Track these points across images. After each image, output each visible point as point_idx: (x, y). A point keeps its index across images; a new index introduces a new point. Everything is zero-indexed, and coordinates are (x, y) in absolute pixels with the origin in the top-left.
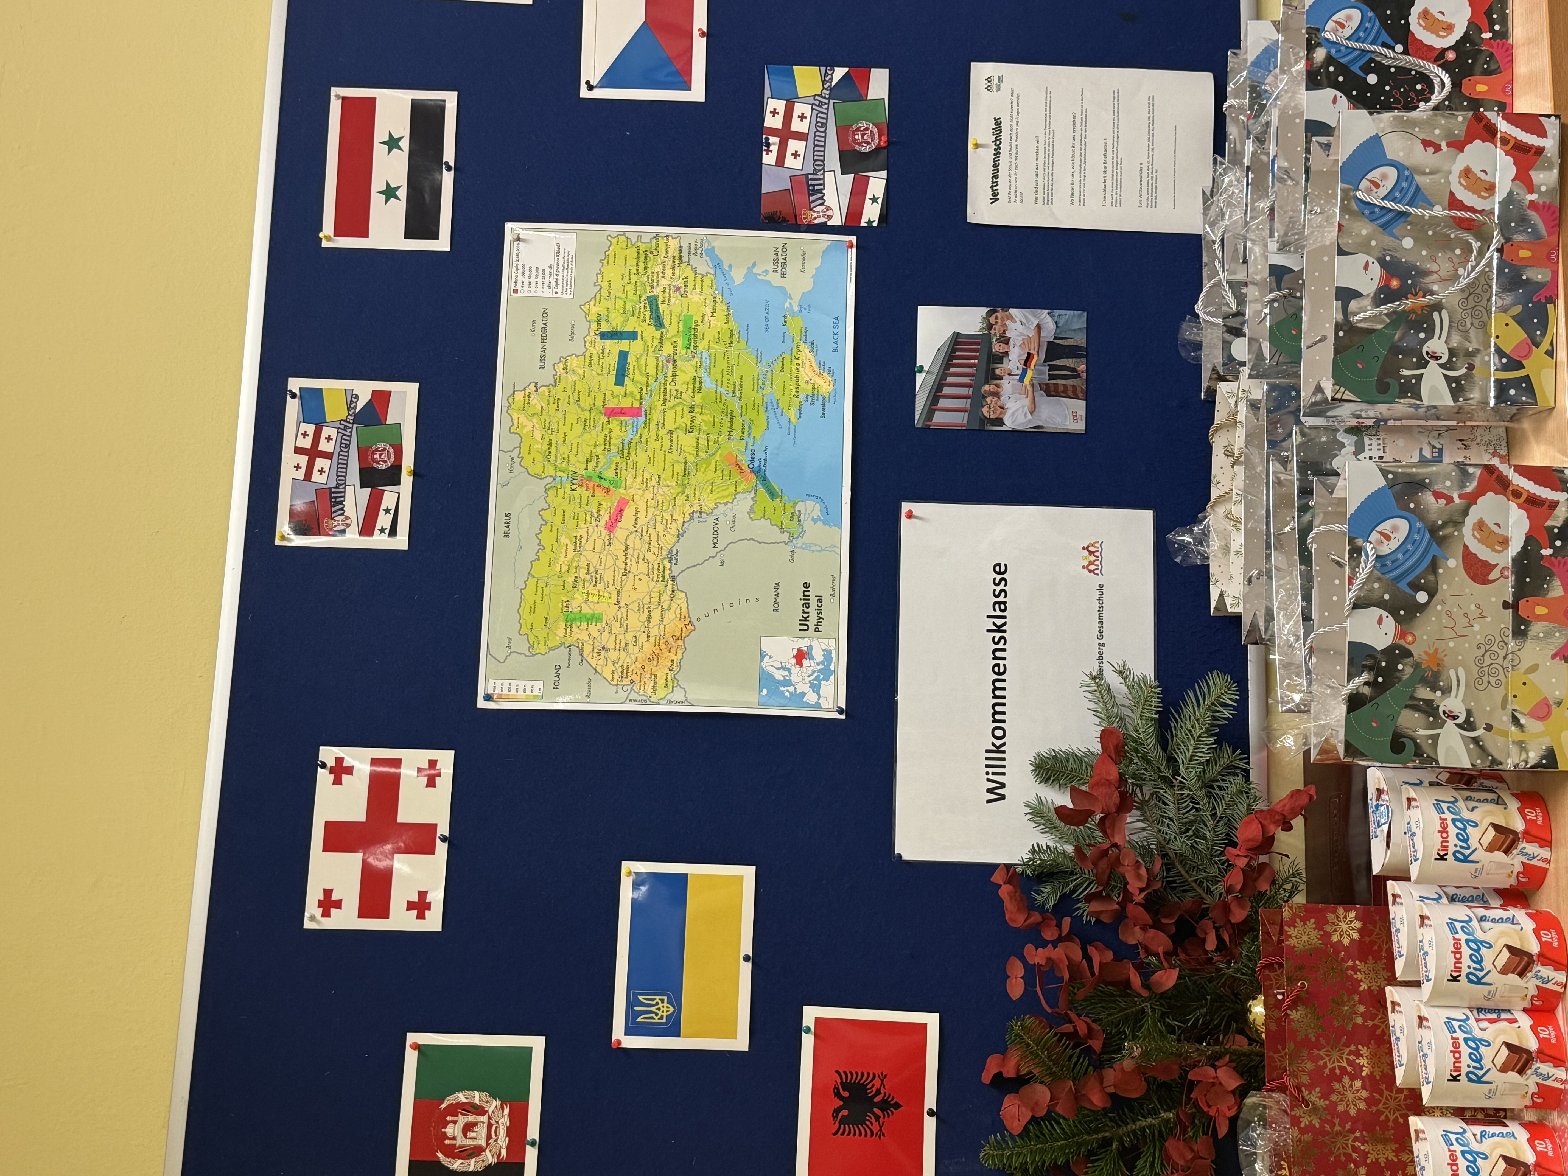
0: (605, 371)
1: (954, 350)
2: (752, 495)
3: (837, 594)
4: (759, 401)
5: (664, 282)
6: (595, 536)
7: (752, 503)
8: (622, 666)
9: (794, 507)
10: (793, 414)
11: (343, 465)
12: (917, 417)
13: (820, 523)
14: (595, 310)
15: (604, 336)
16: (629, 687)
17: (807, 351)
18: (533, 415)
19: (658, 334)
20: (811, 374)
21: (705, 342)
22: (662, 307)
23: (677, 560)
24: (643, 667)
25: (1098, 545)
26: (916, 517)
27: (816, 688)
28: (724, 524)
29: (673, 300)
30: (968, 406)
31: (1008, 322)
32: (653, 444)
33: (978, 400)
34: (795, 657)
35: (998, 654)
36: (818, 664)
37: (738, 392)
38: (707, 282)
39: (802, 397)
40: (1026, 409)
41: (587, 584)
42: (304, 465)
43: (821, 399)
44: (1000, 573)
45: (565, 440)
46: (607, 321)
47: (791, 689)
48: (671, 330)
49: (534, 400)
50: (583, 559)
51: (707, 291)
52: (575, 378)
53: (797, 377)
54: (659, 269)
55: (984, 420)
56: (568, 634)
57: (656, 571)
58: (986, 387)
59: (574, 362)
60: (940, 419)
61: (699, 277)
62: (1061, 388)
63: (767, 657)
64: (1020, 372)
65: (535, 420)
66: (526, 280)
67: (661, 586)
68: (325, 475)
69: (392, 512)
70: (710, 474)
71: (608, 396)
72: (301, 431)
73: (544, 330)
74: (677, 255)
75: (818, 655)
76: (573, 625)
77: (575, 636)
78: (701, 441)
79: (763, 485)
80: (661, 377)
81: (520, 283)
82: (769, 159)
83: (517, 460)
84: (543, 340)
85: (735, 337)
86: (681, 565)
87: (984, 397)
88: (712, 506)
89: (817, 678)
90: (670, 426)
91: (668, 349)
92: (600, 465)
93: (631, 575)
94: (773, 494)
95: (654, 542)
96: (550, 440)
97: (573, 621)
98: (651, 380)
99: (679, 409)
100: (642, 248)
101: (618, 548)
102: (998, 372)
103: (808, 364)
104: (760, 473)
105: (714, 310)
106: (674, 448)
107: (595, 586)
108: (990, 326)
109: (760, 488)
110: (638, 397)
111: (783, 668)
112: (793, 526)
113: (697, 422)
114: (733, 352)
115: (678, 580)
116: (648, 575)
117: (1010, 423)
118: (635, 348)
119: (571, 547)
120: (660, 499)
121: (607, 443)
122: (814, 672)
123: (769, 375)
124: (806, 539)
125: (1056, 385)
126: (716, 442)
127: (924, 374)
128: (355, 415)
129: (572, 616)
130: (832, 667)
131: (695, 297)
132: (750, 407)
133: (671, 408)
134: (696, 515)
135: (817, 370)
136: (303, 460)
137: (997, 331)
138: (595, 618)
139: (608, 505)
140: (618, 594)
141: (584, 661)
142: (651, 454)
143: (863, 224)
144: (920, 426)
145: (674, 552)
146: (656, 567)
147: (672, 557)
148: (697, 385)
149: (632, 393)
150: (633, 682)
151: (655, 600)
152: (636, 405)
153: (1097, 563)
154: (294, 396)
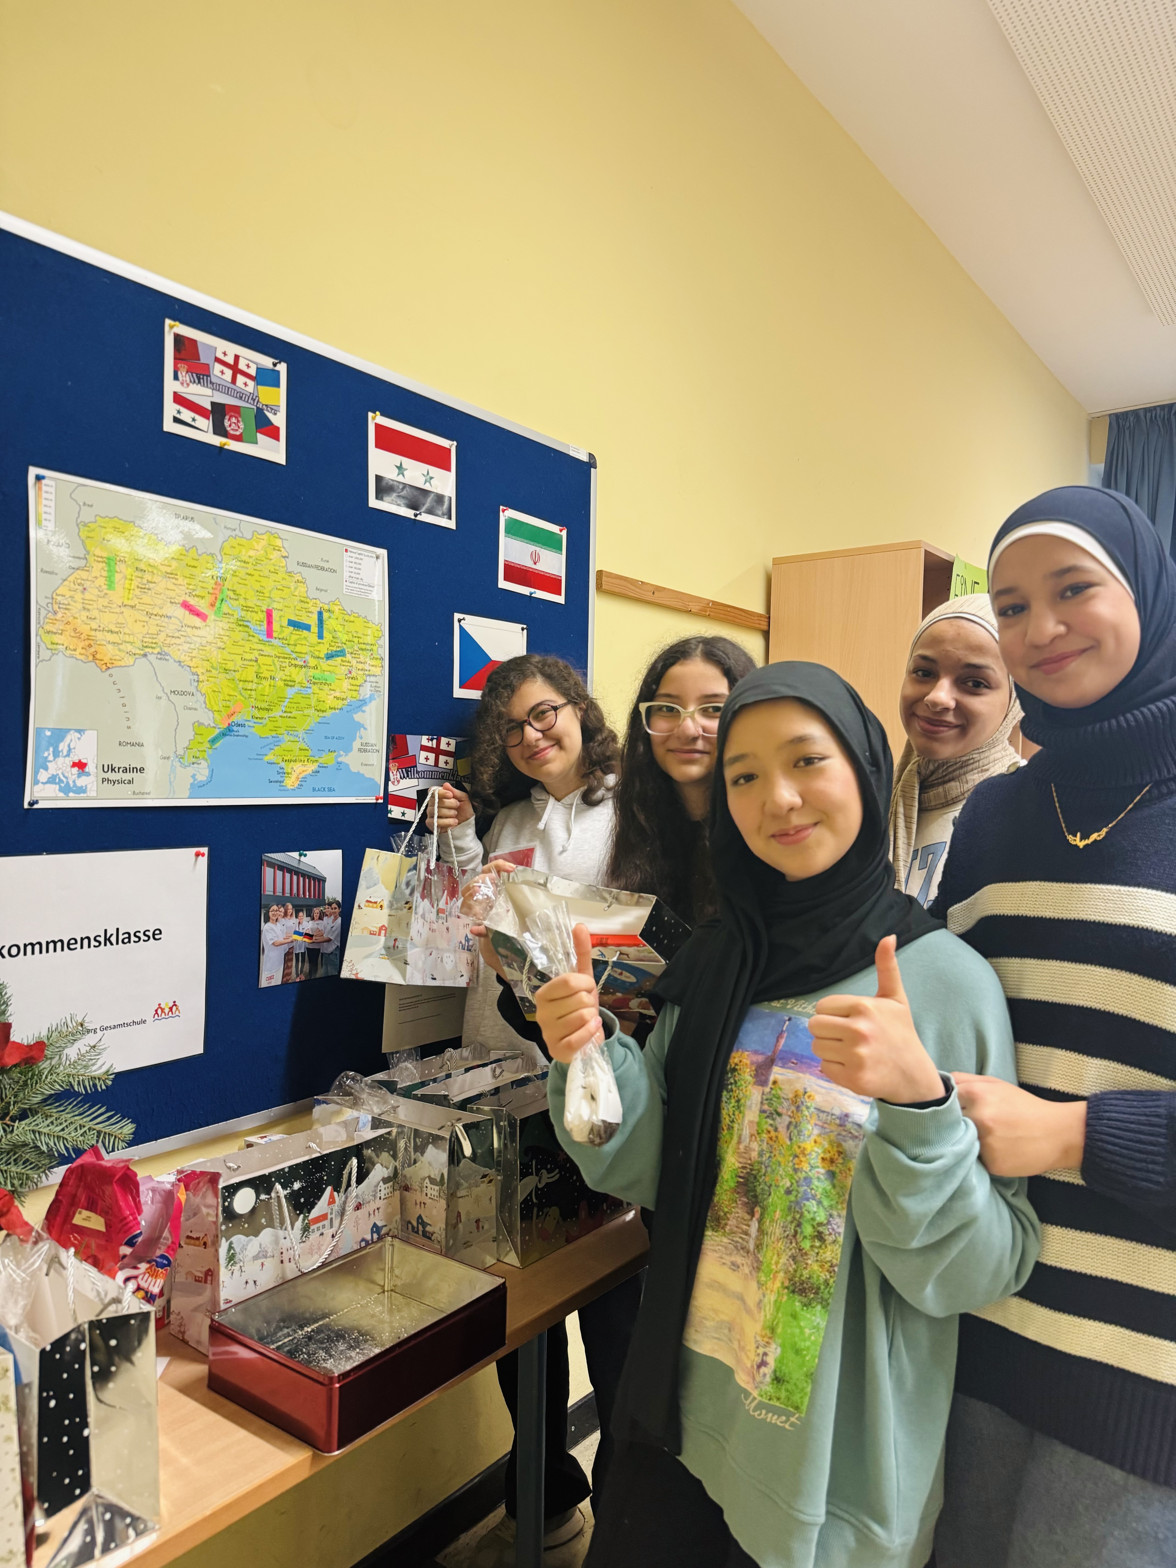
0: (297, 612)
1: (314, 879)
2: (212, 725)
3: (135, 796)
4: (280, 731)
5: (354, 662)
6: (178, 591)
7: (206, 724)
8: (69, 604)
9: (204, 759)
10: (270, 757)
11: (228, 391)
12: (269, 855)
13: (192, 781)
14: (336, 608)
15: (320, 614)
16: (50, 609)
17: (313, 768)
18: (266, 551)
19: (322, 655)
20: (298, 771)
21: (317, 691)
22: (339, 659)
23: (160, 659)
24: (68, 623)
25: (177, 1013)
26: (196, 860)
27: (52, 780)
28: (189, 701)
29: (343, 668)
30: (278, 894)
31: (332, 917)
32: (248, 645)
33: (281, 901)
34: (80, 761)
35: (86, 942)
36: (74, 782)
37: (285, 715)
38: (355, 694)
39: (283, 764)
40: (276, 939)
41: (139, 580)
42: (226, 359)
43: (282, 779)
44: (154, 934)
45: (250, 575)
46: (330, 617)
47: (51, 758)
48: (324, 665)
49: (276, 553)
50: (160, 579)
51: (349, 694)
52: (292, 588)
53: (295, 761)
54: (362, 660)
55: (268, 907)
56: (97, 559)
57: (150, 640)
58: (290, 907)
59: (302, 589)
60: (268, 873)
61: (357, 688)
62: (289, 964)
63: (79, 736)
64: (301, 931)
65: (262, 552)
66: (353, 560)
67: (139, 644)
68: (219, 375)
69: (193, 423)
70: (227, 691)
71: (281, 613)
72: (251, 364)
73: (323, 569)
74: (371, 673)
75: (82, 782)
76: (104, 564)
77: (95, 564)
78: (250, 684)
79: (219, 734)
80: (294, 655)
81: (352, 555)
82: (425, 740)
83: (234, 534)
84: (317, 567)
85: (321, 714)
86: (156, 663)
87: (283, 906)
88: (203, 691)
89: (61, 781)
90: (261, 660)
91: (312, 662)
92: (231, 601)
93: (147, 619)
94: (213, 741)
95: (174, 641)
96: (248, 563)
97: (109, 564)
98: (292, 648)
99: (272, 668)
100: (375, 648)
101: (170, 610)
102: (301, 914)
103: (305, 769)
104: (228, 731)
105: (338, 699)
106: (245, 662)
107: (138, 587)
108: (330, 904)
109: (217, 731)
110: (280, 636)
111: (70, 750)
112: (188, 759)
113: (263, 681)
114: (311, 712)
115: (144, 659)
116: (148, 633)
117: (265, 927)
118: (312, 636)
119: (169, 570)
120: (207, 648)
121: (247, 608)
122: (66, 778)
123: (297, 739)
124: (179, 769)
125: (292, 960)
126: (250, 696)
127: (298, 858)
128: (262, 410)
129: (112, 563)
130: (71, 794)
131: (346, 684)
132: (276, 724)
133: (273, 661)
134: (196, 677)
135: (301, 776)
136: (230, 360)
137: (328, 910)
138: (110, 584)
139: (202, 605)
140: (132, 607)
141: (72, 571)
142: (240, 643)
143: (390, 806)
144: (263, 857)
145: (167, 657)
146: (154, 641)
147: (162, 656)
148: (290, 683)
149: (283, 631)
150: (55, 613)
151: (127, 638)
152: (275, 635)
153: (163, 1015)
154: (275, 365)
